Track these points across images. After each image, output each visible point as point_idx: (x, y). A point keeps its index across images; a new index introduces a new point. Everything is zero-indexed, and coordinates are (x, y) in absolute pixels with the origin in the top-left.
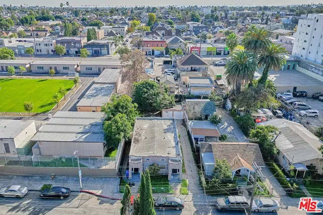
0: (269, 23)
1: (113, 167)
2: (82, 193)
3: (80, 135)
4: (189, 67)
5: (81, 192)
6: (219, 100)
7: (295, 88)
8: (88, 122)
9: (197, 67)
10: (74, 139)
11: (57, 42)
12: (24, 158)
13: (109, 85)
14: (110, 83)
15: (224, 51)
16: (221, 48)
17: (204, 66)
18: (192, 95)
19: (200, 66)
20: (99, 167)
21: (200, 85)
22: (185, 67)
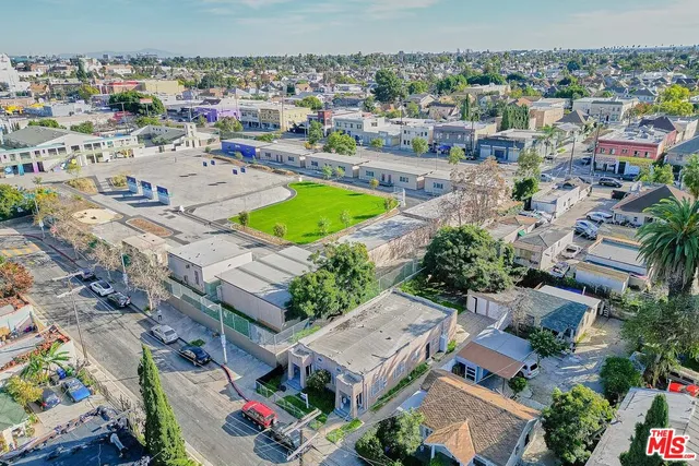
2: (221, 370)
3: (271, 287)
5: (222, 367)
6: (634, 308)
11: (436, 130)
13: (419, 222)
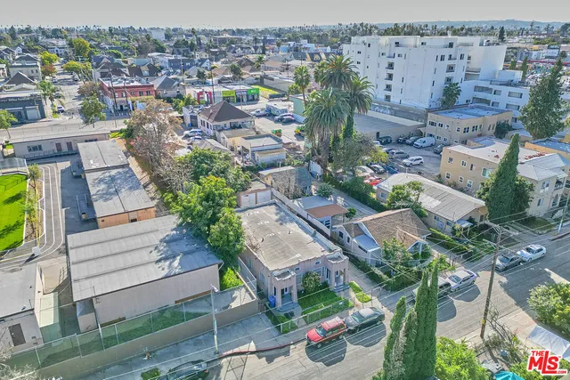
0: (267, 52)
1: (248, 300)
2: (225, 360)
3: (166, 263)
4: (227, 123)
7: (378, 134)
8: (155, 239)
9: (239, 121)
10: (163, 274)
12: (60, 343)
13: (120, 170)
14: (116, 167)
15: (247, 95)
16: (240, 91)
17: (249, 119)
18: (263, 164)
19: (243, 120)
20: (227, 307)
21: (266, 148)
22: (222, 124)
